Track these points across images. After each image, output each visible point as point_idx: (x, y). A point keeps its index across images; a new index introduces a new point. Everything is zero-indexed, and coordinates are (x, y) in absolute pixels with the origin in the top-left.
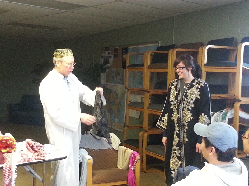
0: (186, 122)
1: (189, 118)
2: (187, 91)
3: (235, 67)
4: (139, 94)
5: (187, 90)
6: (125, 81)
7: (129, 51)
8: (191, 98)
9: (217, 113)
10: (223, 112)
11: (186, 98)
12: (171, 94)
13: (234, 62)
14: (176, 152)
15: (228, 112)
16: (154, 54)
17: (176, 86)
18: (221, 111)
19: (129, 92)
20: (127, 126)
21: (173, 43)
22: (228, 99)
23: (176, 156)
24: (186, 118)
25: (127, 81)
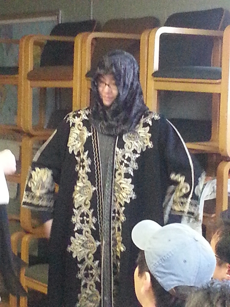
0: (121, 206)
1: (129, 197)
14: (94, 272)
17: (86, 118)
21: (90, 17)
23: (92, 282)
24: (120, 195)
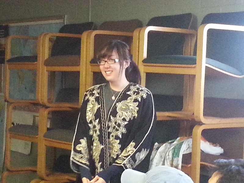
2: (117, 104)
3: (193, 66)
4: (30, 110)
5: (117, 102)
6: (5, 86)
7: (11, 31)
8: (123, 118)
9: (164, 145)
10: (175, 142)
11: (115, 116)
12: (88, 109)
13: (192, 56)
15: (183, 142)
16: (55, 38)
17: (98, 95)
18: (172, 141)
19: (11, 107)
20: (8, 170)
22: (183, 120)
25: (7, 86)
